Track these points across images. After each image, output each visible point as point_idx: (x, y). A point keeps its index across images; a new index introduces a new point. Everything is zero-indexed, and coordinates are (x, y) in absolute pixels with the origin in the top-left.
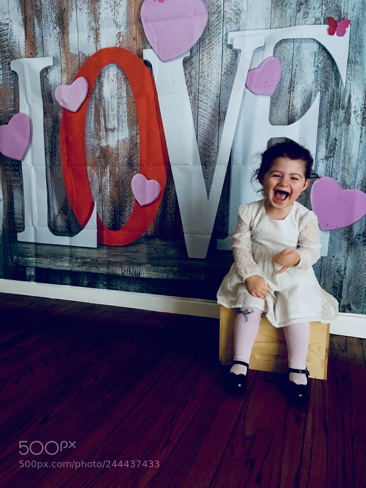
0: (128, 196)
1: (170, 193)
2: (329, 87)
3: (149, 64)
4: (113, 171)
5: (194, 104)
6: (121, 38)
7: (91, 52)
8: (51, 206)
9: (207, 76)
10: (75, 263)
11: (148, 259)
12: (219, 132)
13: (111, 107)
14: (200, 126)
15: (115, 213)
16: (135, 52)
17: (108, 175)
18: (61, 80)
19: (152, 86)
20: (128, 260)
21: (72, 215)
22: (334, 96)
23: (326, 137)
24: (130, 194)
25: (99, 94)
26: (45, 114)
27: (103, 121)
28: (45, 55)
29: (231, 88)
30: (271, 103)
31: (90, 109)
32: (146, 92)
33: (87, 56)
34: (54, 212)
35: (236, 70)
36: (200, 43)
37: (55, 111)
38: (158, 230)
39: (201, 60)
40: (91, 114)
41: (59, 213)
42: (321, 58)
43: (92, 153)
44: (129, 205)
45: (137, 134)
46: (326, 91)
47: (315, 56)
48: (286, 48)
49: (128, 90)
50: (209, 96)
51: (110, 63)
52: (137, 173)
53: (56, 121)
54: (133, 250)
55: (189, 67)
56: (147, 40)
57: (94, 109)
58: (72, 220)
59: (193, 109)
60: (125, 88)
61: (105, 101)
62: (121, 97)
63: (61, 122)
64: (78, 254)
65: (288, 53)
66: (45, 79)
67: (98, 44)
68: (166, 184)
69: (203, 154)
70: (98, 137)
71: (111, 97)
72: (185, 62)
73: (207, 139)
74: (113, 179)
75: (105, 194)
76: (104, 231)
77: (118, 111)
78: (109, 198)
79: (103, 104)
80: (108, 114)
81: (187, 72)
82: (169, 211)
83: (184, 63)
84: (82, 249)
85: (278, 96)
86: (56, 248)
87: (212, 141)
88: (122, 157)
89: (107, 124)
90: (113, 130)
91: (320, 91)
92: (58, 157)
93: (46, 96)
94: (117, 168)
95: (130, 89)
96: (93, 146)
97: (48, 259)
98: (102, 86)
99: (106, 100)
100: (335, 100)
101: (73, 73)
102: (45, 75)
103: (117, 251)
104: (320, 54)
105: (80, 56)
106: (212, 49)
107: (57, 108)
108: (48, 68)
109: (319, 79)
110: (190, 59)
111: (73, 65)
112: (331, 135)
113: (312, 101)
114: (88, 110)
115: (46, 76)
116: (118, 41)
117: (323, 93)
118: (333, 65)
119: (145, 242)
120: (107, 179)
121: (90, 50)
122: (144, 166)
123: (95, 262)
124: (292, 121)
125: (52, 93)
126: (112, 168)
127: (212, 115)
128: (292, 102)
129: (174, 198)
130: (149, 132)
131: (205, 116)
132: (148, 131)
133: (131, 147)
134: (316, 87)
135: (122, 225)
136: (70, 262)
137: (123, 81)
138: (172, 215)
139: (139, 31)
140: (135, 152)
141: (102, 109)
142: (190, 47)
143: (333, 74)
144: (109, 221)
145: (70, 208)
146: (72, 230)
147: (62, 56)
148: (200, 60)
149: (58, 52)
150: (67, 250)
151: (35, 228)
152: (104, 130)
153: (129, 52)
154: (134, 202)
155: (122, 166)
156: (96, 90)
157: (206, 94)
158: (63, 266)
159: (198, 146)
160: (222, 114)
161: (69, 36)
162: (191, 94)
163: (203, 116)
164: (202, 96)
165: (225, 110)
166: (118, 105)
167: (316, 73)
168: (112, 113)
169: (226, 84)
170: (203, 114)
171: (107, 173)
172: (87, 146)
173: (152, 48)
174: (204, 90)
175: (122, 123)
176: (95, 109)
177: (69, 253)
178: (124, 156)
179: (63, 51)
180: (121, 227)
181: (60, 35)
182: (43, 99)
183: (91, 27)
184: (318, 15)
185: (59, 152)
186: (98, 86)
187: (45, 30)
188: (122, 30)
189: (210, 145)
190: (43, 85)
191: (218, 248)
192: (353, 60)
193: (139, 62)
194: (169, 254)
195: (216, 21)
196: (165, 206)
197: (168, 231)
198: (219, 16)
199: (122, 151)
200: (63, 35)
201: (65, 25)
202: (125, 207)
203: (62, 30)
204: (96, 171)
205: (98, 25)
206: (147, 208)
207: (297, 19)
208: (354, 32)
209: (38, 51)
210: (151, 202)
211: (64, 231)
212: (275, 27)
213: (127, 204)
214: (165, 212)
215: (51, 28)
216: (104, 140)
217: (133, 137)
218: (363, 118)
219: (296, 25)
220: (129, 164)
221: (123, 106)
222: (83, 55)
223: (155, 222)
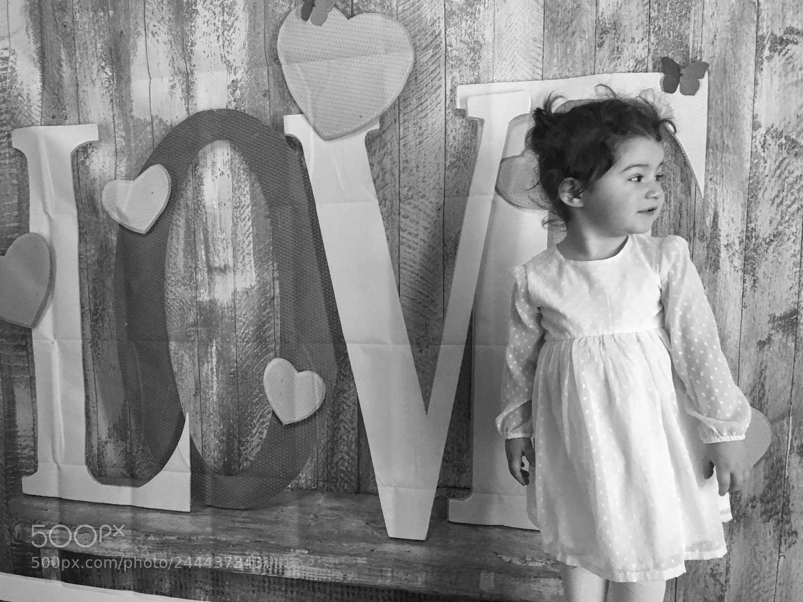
0: (257, 404)
1: (345, 400)
2: (671, 195)
3: (297, 143)
4: (225, 353)
5: (390, 223)
6: (238, 92)
7: (177, 117)
8: (93, 421)
9: (415, 169)
10: (143, 544)
11: (301, 538)
12: (445, 279)
13: (219, 224)
14: (405, 266)
15: (228, 438)
16: (267, 120)
17: (215, 360)
18: (114, 169)
19: (303, 185)
20: (258, 540)
21: (137, 440)
22: (681, 215)
24: (260, 398)
25: (194, 198)
26: (81, 235)
27: (203, 252)
28: (81, 120)
29: (466, 194)
31: (175, 228)
32: (292, 196)
33: (169, 124)
34: (98, 434)
35: (476, 159)
36: (400, 106)
37: (102, 231)
38: (322, 475)
39: (403, 138)
40: (178, 238)
41: (110, 437)
43: (181, 315)
44: (258, 422)
45: (274, 278)
49: (254, 192)
50: (421, 207)
51: (216, 140)
52: (275, 357)
53: (103, 248)
54: (268, 518)
55: (377, 152)
56: (291, 97)
57: (185, 229)
58: (137, 452)
59: (388, 232)
60: (247, 189)
61: (206, 213)
62: (239, 206)
63: (115, 251)
64: (150, 524)
66: (81, 168)
67: (190, 102)
68: (337, 381)
69: (412, 322)
70: (192, 283)
71: (219, 205)
72: (370, 141)
73: (419, 292)
74: (225, 368)
75: (206, 399)
76: (206, 477)
77: (234, 233)
78: (216, 407)
79: (202, 218)
80: (213, 238)
81: (375, 160)
82: (345, 437)
83: (368, 142)
84: (158, 515)
86: (102, 510)
87: (430, 296)
88: (243, 325)
89: (211, 259)
90: (224, 270)
92: (108, 322)
93: (83, 201)
94: (232, 346)
95: (258, 190)
96: (183, 302)
98: (199, 184)
99: (209, 211)
100: (684, 222)
101: (139, 156)
102: (83, 159)
103: (233, 519)
105: (154, 125)
106: (425, 117)
107: (107, 226)
108: (89, 146)
110: (380, 136)
111: (141, 142)
114: (172, 229)
115: (83, 162)
116: (232, 97)
118: (676, 152)
119: (296, 502)
120: (212, 369)
121: (177, 114)
122: (289, 344)
123: (187, 544)
125: (97, 196)
126: (222, 347)
127: (429, 246)
129: (354, 410)
130: (300, 275)
131: (415, 246)
132: (296, 273)
133: (263, 305)
135: (245, 464)
136: (133, 540)
137: (243, 174)
138: (351, 445)
139: (274, 78)
140: (270, 315)
141: (202, 227)
142: (379, 112)
143: (677, 170)
144: (216, 455)
145: (133, 428)
146: (137, 472)
147: (116, 123)
148: (401, 137)
149: (109, 115)
150: (127, 515)
151: (59, 468)
152: (206, 269)
153: (255, 118)
154: (270, 416)
155: (243, 341)
156: (188, 191)
157: (416, 203)
158: (119, 550)
159: (403, 306)
160: (449, 244)
161: (132, 85)
162: (383, 203)
163: (409, 247)
164: (408, 207)
165: (456, 236)
166: (233, 221)
168: (222, 237)
169: (455, 186)
170: (411, 243)
171: (212, 356)
172: (169, 301)
173: (302, 113)
174: (410, 196)
175: (241, 256)
176: (187, 228)
177: (130, 522)
178: (247, 322)
179: (119, 114)
180: (241, 468)
181: (112, 82)
182: (77, 206)
183: (176, 69)
184: (641, 52)
185: (111, 311)
186: (191, 183)
187: (82, 72)
188: (239, 76)
189: (426, 304)
190: (77, 180)
191: (451, 519)
192: (718, 143)
193: (276, 139)
194: (347, 528)
195: (430, 64)
196: (335, 426)
197: (343, 479)
198: (436, 54)
199: (243, 313)
200: (119, 82)
201: (123, 62)
202: (251, 425)
203: (118, 72)
204: (187, 351)
205: (191, 65)
206: (298, 429)
207: (598, 61)
208: (717, 86)
209: (67, 112)
210: (306, 418)
211: (119, 474)
212: (551, 77)
213: (254, 421)
214: (336, 439)
215: (95, 68)
216: (206, 290)
217: (265, 284)
218: (746, 259)
219: (596, 72)
220: (257, 338)
221: (243, 223)
222: (160, 123)
223: (316, 459)
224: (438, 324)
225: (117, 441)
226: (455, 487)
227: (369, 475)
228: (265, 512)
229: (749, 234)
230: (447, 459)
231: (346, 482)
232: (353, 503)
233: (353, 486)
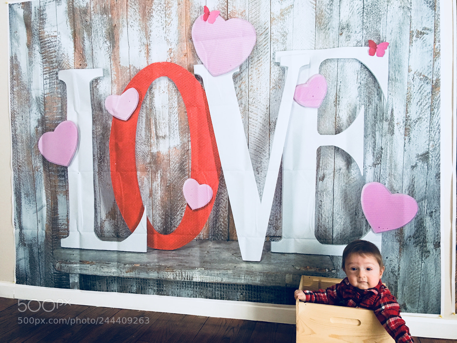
0: (180, 200)
1: (222, 197)
2: (372, 101)
3: (200, 78)
4: (164, 177)
5: (244, 115)
6: (172, 54)
7: (142, 66)
8: (98, 210)
9: (256, 90)
10: (123, 269)
11: (201, 263)
12: (270, 140)
13: (162, 116)
14: (251, 134)
15: (165, 217)
16: (186, 67)
17: (159, 180)
18: (111, 90)
19: (203, 97)
20: (180, 264)
21: (120, 219)
22: (377, 110)
23: (373, 146)
24: (181, 198)
25: (150, 104)
26: (94, 122)
27: (154, 129)
28: (94, 67)
29: (280, 101)
30: (318, 114)
31: (141, 117)
32: (198, 103)
33: (138, 69)
34: (101, 217)
35: (284, 85)
36: (249, 60)
37: (104, 119)
38: (211, 233)
39: (250, 75)
40: (142, 123)
41: (107, 218)
42: (364, 76)
44: (180, 209)
45: (188, 141)
46: (369, 105)
47: (357, 73)
48: (330, 66)
49: (179, 100)
50: (259, 107)
51: (161, 76)
52: (189, 178)
53: (105, 128)
54: (185, 253)
55: (238, 82)
56: (198, 56)
57: (145, 118)
58: (120, 225)
59: (243, 119)
60: (176, 99)
61: (156, 111)
62: (172, 107)
63: (111, 129)
64: (127, 259)
65: (332, 71)
66: (95, 89)
67: (149, 59)
68: (218, 189)
69: (255, 160)
70: (148, 144)
71: (162, 107)
72: (235, 77)
73: (258, 146)
74: (164, 183)
75: (155, 199)
76: (155, 235)
77: (169, 120)
78: (160, 202)
79: (154, 113)
80: (159, 123)
81: (237, 86)
82: (222, 215)
84: (130, 254)
85: (324, 108)
86: (102, 253)
87: (263, 148)
88: (173, 163)
89: (158, 132)
90: (164, 137)
91: (364, 105)
92: (106, 163)
93: (95, 105)
94: (168, 173)
95: (181, 100)
96: (144, 153)
97: (94, 265)
98: (153, 97)
99: (157, 109)
100: (378, 113)
101: (123, 84)
102: (95, 85)
103: (168, 255)
104: (362, 72)
105: (131, 69)
106: (261, 66)
107: (107, 117)
108: (98, 79)
109: (362, 94)
110: (240, 74)
111: (124, 77)
112: (377, 144)
113: (357, 114)
114: (139, 118)
115: (96, 87)
116: (169, 56)
117: (367, 106)
118: (375, 82)
119: (198, 246)
120: (158, 184)
121: (142, 64)
122: (195, 172)
123: (145, 267)
124: (339, 131)
125: (102, 103)
126: (163, 173)
127: (263, 125)
128: (338, 114)
129: (226, 202)
130: (201, 139)
131: (256, 125)
132: (199, 138)
133: (183, 153)
134: (360, 101)
135: (174, 229)
136: (118, 267)
137: (174, 92)
138: (225, 218)
139: (190, 47)
140: (187, 158)
141: (153, 117)
142: (240, 64)
143: (375, 90)
144: (159, 225)
145: (119, 213)
146: (120, 234)
147: (112, 68)
148: (249, 75)
149: (108, 64)
150: (115, 256)
151: (80, 234)
152: (155, 137)
153: (180, 66)
154: (186, 206)
155: (173, 171)
156: (147, 100)
157: (256, 105)
158: (110, 273)
159: (250, 153)
160: (272, 124)
161: (120, 50)
162: (241, 105)
163: (253, 126)
164: (253, 107)
165: (275, 120)
166: (169, 114)
167: (359, 89)
168: (163, 122)
169: (275, 97)
170: (254, 124)
171: (158, 178)
172: (137, 152)
173: (203, 64)
174: (254, 102)
175: (173, 131)
177: (116, 258)
178: (175, 162)
179: (114, 64)
180: (172, 230)
181: (110, 49)
182: (92, 108)
183: (142, 43)
184: (359, 38)
185: (108, 158)
186: (149, 96)
187: (95, 43)
188: (173, 46)
189: (261, 152)
190: (92, 95)
191: (272, 250)
192: (393, 78)
193: (190, 76)
194: (223, 257)
195: (263, 41)
196: (217, 210)
197: (221, 234)
198: (266, 37)
199: (174, 157)
200: (113, 49)
201: (116, 39)
202: (177, 211)
203: (113, 44)
204: (146, 176)
205: (149, 41)
206: (199, 212)
207: (340, 41)
208: (392, 53)
209: (87, 62)
210: (203, 206)
211: (111, 235)
212: (319, 48)
213: (178, 208)
214: (218, 216)
215: (101, 42)
216: (155, 147)
217: (184, 144)
218: (406, 129)
219: (339, 46)
220: (180, 169)
221: (174, 115)
222: (134, 68)
223: (208, 226)
224: (266, 161)
225: (110, 220)
226: (274, 236)
227: (233, 232)
228: (184, 251)
229: (407, 118)
230: (270, 223)
231: (222, 236)
232: (225, 245)
233: (226, 238)
